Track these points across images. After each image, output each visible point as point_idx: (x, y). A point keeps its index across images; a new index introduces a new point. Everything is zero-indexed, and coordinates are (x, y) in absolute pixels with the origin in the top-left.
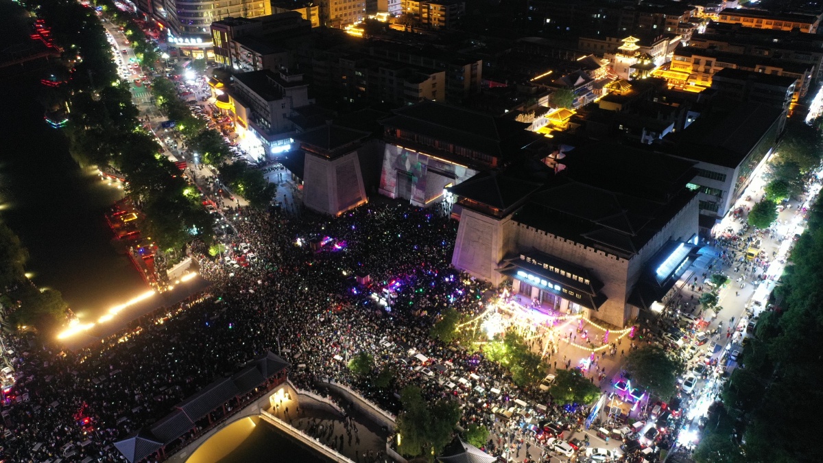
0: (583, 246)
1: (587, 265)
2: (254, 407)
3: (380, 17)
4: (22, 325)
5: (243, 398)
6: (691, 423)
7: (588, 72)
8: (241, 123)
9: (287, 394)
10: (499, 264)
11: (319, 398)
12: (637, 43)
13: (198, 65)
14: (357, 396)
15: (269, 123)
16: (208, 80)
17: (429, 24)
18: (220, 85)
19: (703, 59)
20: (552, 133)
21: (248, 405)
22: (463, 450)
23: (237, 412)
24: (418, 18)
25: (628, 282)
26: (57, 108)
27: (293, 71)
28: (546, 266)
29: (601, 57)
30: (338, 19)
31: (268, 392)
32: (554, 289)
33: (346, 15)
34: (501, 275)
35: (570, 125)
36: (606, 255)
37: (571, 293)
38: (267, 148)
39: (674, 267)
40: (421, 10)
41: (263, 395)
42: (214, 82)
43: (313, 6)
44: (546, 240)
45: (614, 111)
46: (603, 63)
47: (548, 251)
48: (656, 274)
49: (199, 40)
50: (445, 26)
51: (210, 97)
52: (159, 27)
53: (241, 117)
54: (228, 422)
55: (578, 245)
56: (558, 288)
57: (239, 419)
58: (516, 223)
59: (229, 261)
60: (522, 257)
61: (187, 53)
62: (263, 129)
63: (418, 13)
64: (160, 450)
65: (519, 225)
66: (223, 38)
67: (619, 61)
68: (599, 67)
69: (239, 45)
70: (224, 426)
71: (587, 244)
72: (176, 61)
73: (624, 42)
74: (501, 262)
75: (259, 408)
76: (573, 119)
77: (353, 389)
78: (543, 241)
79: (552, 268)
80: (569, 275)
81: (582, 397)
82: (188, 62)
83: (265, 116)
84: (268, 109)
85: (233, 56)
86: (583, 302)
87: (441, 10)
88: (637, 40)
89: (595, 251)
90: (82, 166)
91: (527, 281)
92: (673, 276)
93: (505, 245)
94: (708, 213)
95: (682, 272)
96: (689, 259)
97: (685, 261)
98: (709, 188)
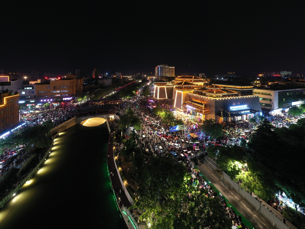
2: (105, 116)
5: (102, 111)
10: (183, 104)
25: (216, 107)
37: (198, 110)
41: (108, 114)
47: (196, 100)
56: (195, 109)
58: (189, 93)
60: (188, 101)
64: (77, 113)
80: (198, 105)
89: (206, 97)
91: (188, 108)
92: (240, 113)
93: (186, 99)
94: (268, 108)
95: (245, 113)
96: (250, 112)
97: (247, 111)
98: (266, 99)
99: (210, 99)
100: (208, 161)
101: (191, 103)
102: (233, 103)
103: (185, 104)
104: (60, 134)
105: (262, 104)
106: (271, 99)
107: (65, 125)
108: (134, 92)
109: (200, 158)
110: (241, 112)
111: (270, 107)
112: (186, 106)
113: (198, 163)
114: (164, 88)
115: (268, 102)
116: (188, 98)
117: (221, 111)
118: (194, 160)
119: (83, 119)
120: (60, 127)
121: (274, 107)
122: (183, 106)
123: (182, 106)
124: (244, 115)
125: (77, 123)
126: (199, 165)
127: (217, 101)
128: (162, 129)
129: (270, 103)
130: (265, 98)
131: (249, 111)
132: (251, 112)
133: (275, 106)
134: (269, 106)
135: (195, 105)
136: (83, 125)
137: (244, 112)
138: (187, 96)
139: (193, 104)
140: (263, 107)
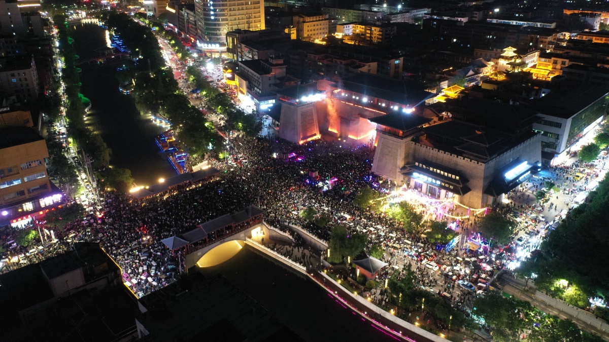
0: (456, 156)
1: (459, 168)
2: (242, 235)
3: (337, 35)
4: (107, 188)
5: (236, 226)
6: (518, 260)
7: (478, 70)
8: (242, 92)
9: (262, 231)
10: (401, 169)
11: (281, 233)
12: (515, 52)
13: (216, 61)
14: (305, 233)
15: (260, 89)
16: (222, 69)
17: (371, 41)
18: (230, 71)
19: (560, 60)
20: (446, 100)
21: (238, 232)
22: (367, 257)
23: (232, 235)
24: (363, 36)
25: (485, 179)
26: (127, 83)
27: (278, 57)
28: (431, 169)
29: (489, 60)
30: (309, 37)
31: (251, 227)
32: (436, 183)
33: (314, 34)
34: (402, 176)
35: (459, 96)
36: (471, 161)
37: (447, 185)
38: (257, 105)
39: (518, 174)
40: (365, 31)
41: (248, 228)
42: (225, 69)
43: (292, 28)
44: (433, 153)
45: (492, 90)
46: (489, 64)
47: (434, 161)
48: (505, 177)
49: (218, 45)
50: (382, 42)
51: (222, 79)
52: (191, 40)
53: (242, 88)
54: (226, 240)
55: (453, 155)
56: (438, 182)
57: (233, 240)
58: (414, 143)
59: (230, 163)
60: (417, 164)
61: (209, 55)
62: (256, 94)
63: (364, 33)
64: (187, 245)
65: (415, 144)
66: (233, 42)
67: (502, 64)
68: (487, 66)
69: (243, 46)
70: (224, 242)
71: (459, 154)
72: (202, 59)
73: (505, 51)
74: (404, 168)
75: (245, 236)
76: (462, 92)
77: (303, 228)
78: (431, 154)
79: (435, 170)
80: (446, 174)
81: (446, 237)
82: (210, 59)
83: (257, 85)
84: (260, 81)
85: (239, 53)
86: (455, 191)
87: (379, 31)
88: (515, 49)
89: (464, 159)
90: (142, 114)
91: (419, 179)
92: (518, 181)
94: (550, 150)
101: (425, 167)
106: (559, 135)
110: (519, 178)
112: (410, 174)
115: (552, 140)
116: (411, 153)
129: (554, 142)
130: (548, 133)
131: (529, 172)
133: (561, 148)
135: (437, 173)
137: (523, 177)
139: (433, 172)
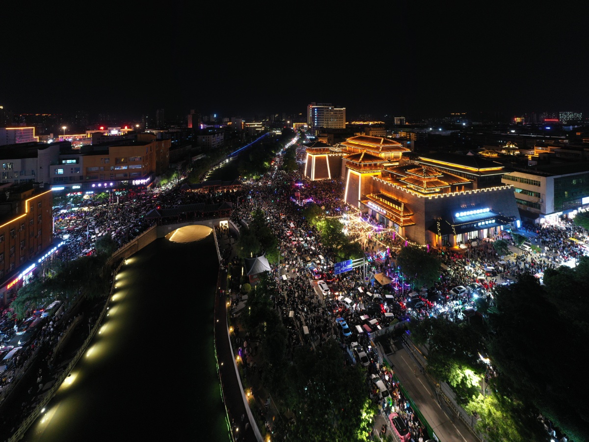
0: (401, 188)
2: (210, 222)
21: (207, 219)
23: (201, 220)
28: (381, 200)
37: (391, 215)
41: (217, 218)
47: (386, 193)
56: (385, 212)
60: (372, 195)
70: (193, 224)
75: (213, 225)
79: (384, 200)
80: (391, 204)
91: (372, 208)
92: (475, 225)
93: (366, 190)
94: (533, 210)
95: (485, 226)
96: (496, 222)
97: (490, 222)
98: (530, 191)
99: (416, 195)
100: (410, 345)
101: (377, 198)
102: (462, 204)
103: (364, 198)
104: (128, 262)
105: (520, 201)
106: (539, 194)
107: (136, 243)
108: (267, 164)
109: (394, 335)
110: (477, 223)
111: (537, 208)
112: (367, 203)
113: (390, 347)
114: (325, 157)
115: (532, 199)
116: (372, 187)
117: (438, 221)
118: (382, 340)
119: (170, 228)
120: (126, 249)
121: (545, 210)
122: (361, 203)
123: (359, 203)
124: (483, 229)
125: (159, 237)
126: (393, 352)
127: (430, 200)
128: (320, 260)
129: (537, 201)
130: (527, 191)
131: (494, 221)
132: (499, 223)
133: (547, 208)
134: (535, 207)
135: (384, 204)
136: (170, 240)
137: (483, 223)
138: (370, 183)
139: (382, 202)
140: (522, 207)
